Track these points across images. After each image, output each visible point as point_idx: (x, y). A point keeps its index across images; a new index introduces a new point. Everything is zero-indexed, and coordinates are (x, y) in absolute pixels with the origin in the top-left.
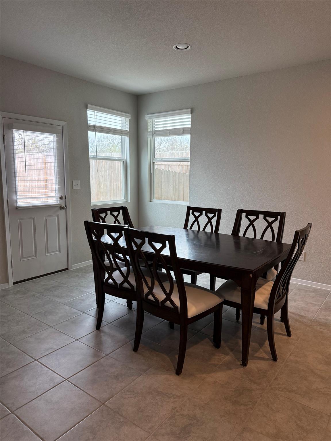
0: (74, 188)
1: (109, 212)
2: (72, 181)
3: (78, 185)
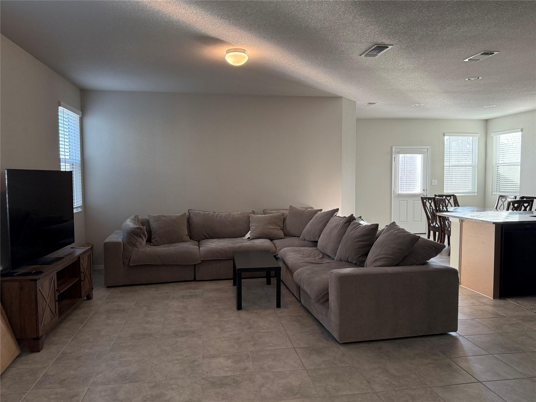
0: (433, 184)
3: (435, 182)
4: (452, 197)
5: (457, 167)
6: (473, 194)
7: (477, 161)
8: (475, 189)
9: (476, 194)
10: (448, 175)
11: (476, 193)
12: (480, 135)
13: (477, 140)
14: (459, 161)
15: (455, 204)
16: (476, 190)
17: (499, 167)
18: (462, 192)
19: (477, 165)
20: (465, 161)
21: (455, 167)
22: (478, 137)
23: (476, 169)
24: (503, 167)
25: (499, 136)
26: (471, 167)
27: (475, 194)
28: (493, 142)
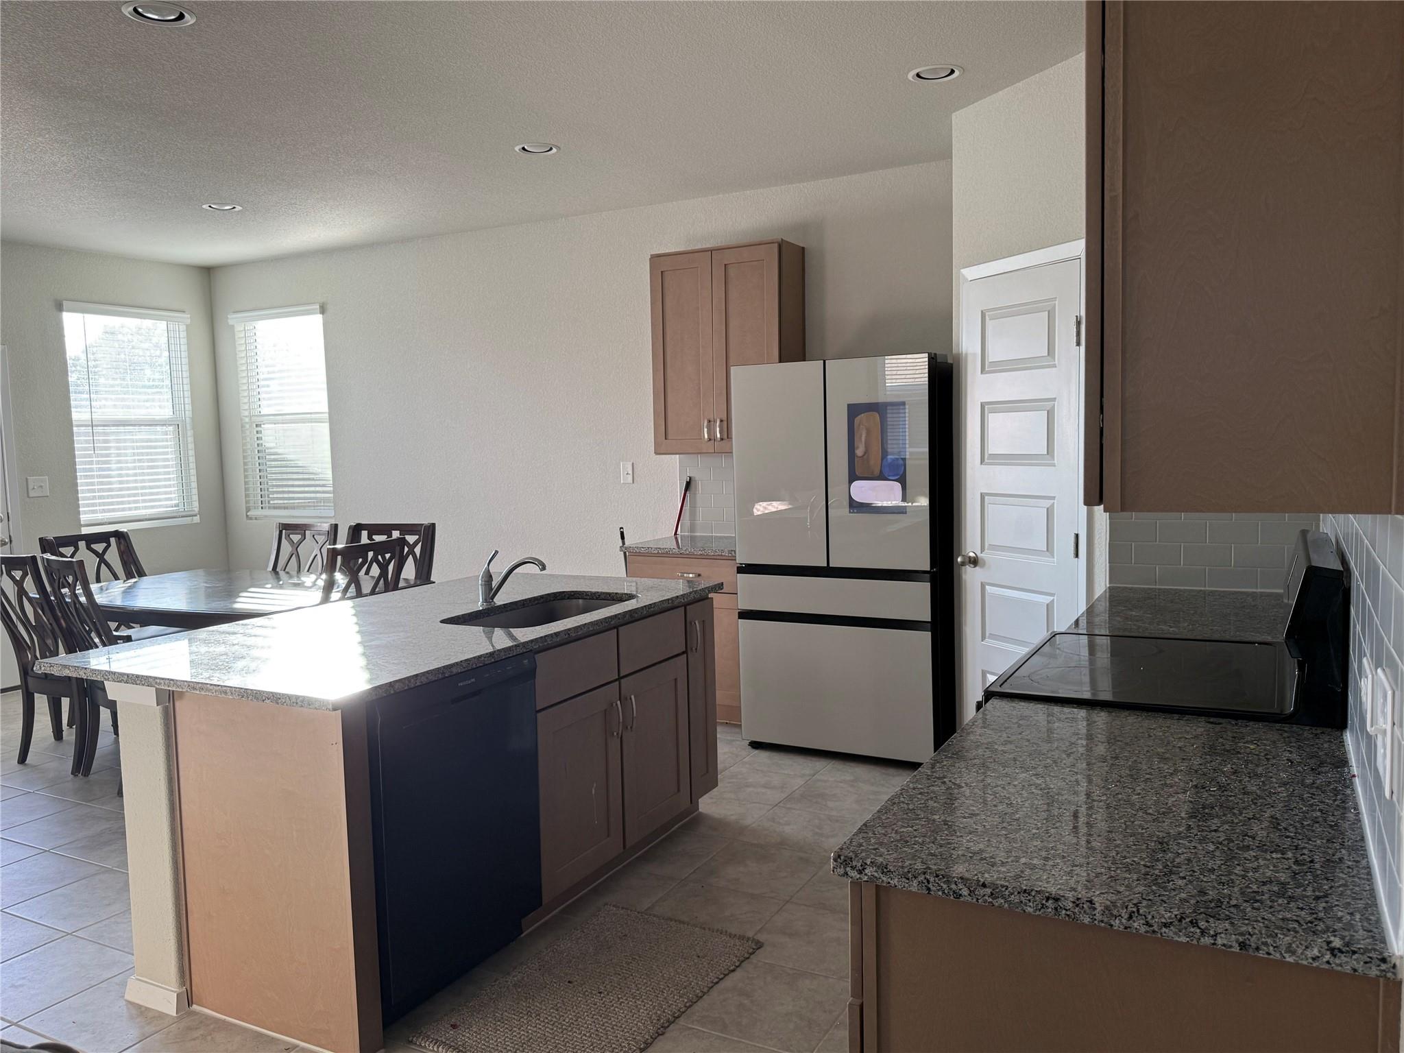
0: (32, 494)
1: (82, 544)
2: (27, 479)
3: (41, 486)
4: (113, 540)
5: (121, 429)
6: (187, 520)
7: (189, 407)
8: (190, 503)
9: (197, 519)
10: (90, 456)
11: (196, 516)
12: (191, 317)
13: (183, 334)
14: (129, 407)
15: (125, 564)
16: (196, 504)
17: (262, 426)
18: (147, 517)
19: (193, 419)
20: (147, 408)
21: (113, 429)
22: (187, 326)
23: (190, 433)
24: (273, 425)
25: (254, 324)
26: (171, 428)
27: (194, 518)
28: (237, 346)
